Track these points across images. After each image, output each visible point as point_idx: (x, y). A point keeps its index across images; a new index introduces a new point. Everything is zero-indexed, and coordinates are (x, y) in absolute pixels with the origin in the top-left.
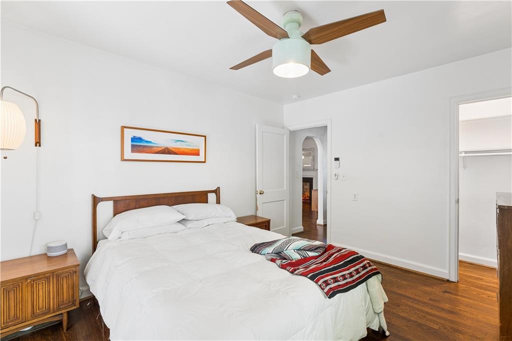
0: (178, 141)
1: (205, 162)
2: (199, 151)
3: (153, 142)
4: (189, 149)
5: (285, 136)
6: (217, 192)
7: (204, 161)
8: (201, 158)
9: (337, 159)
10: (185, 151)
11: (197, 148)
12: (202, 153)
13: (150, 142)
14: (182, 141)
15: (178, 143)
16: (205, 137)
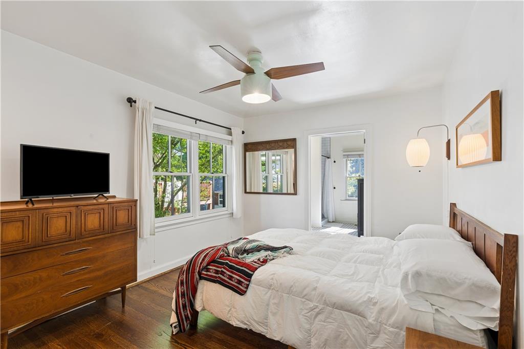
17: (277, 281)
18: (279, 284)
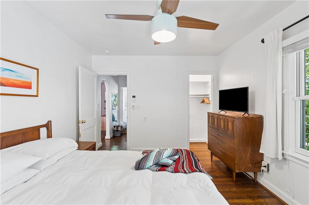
0: (6, 69)
1: (37, 96)
2: (31, 84)
4: (20, 81)
5: (95, 78)
6: (48, 126)
7: (36, 94)
8: (33, 92)
9: (134, 97)
10: (16, 82)
11: (28, 81)
12: (34, 86)
14: (11, 71)
15: (7, 72)
16: (38, 70)
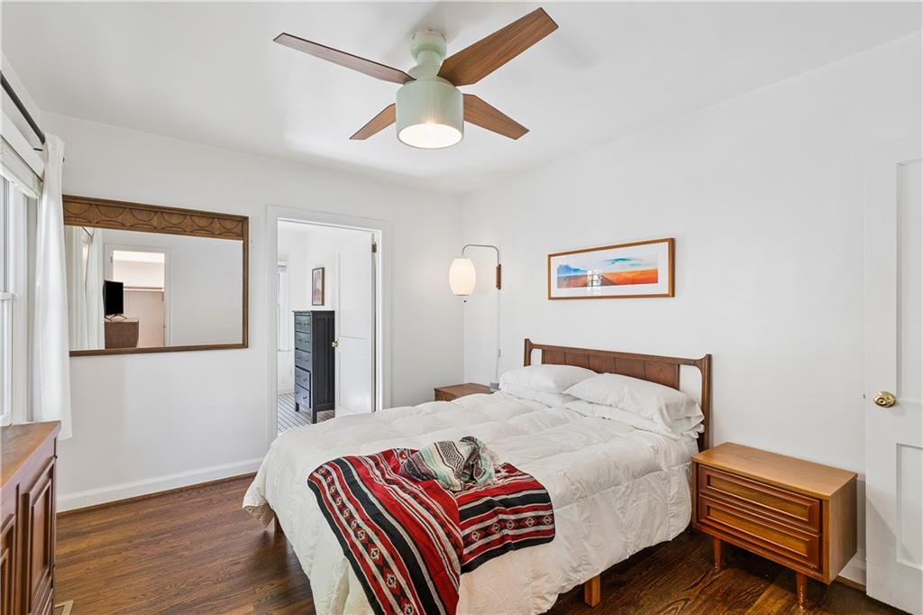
0: (617, 260)
1: (671, 296)
2: (656, 273)
3: (581, 269)
4: (637, 272)
6: (702, 365)
7: (668, 293)
8: (661, 286)
10: (630, 276)
11: (651, 269)
12: (663, 277)
13: (578, 270)
15: (617, 264)
16: (672, 241)
17: (579, 482)
18: (585, 485)
